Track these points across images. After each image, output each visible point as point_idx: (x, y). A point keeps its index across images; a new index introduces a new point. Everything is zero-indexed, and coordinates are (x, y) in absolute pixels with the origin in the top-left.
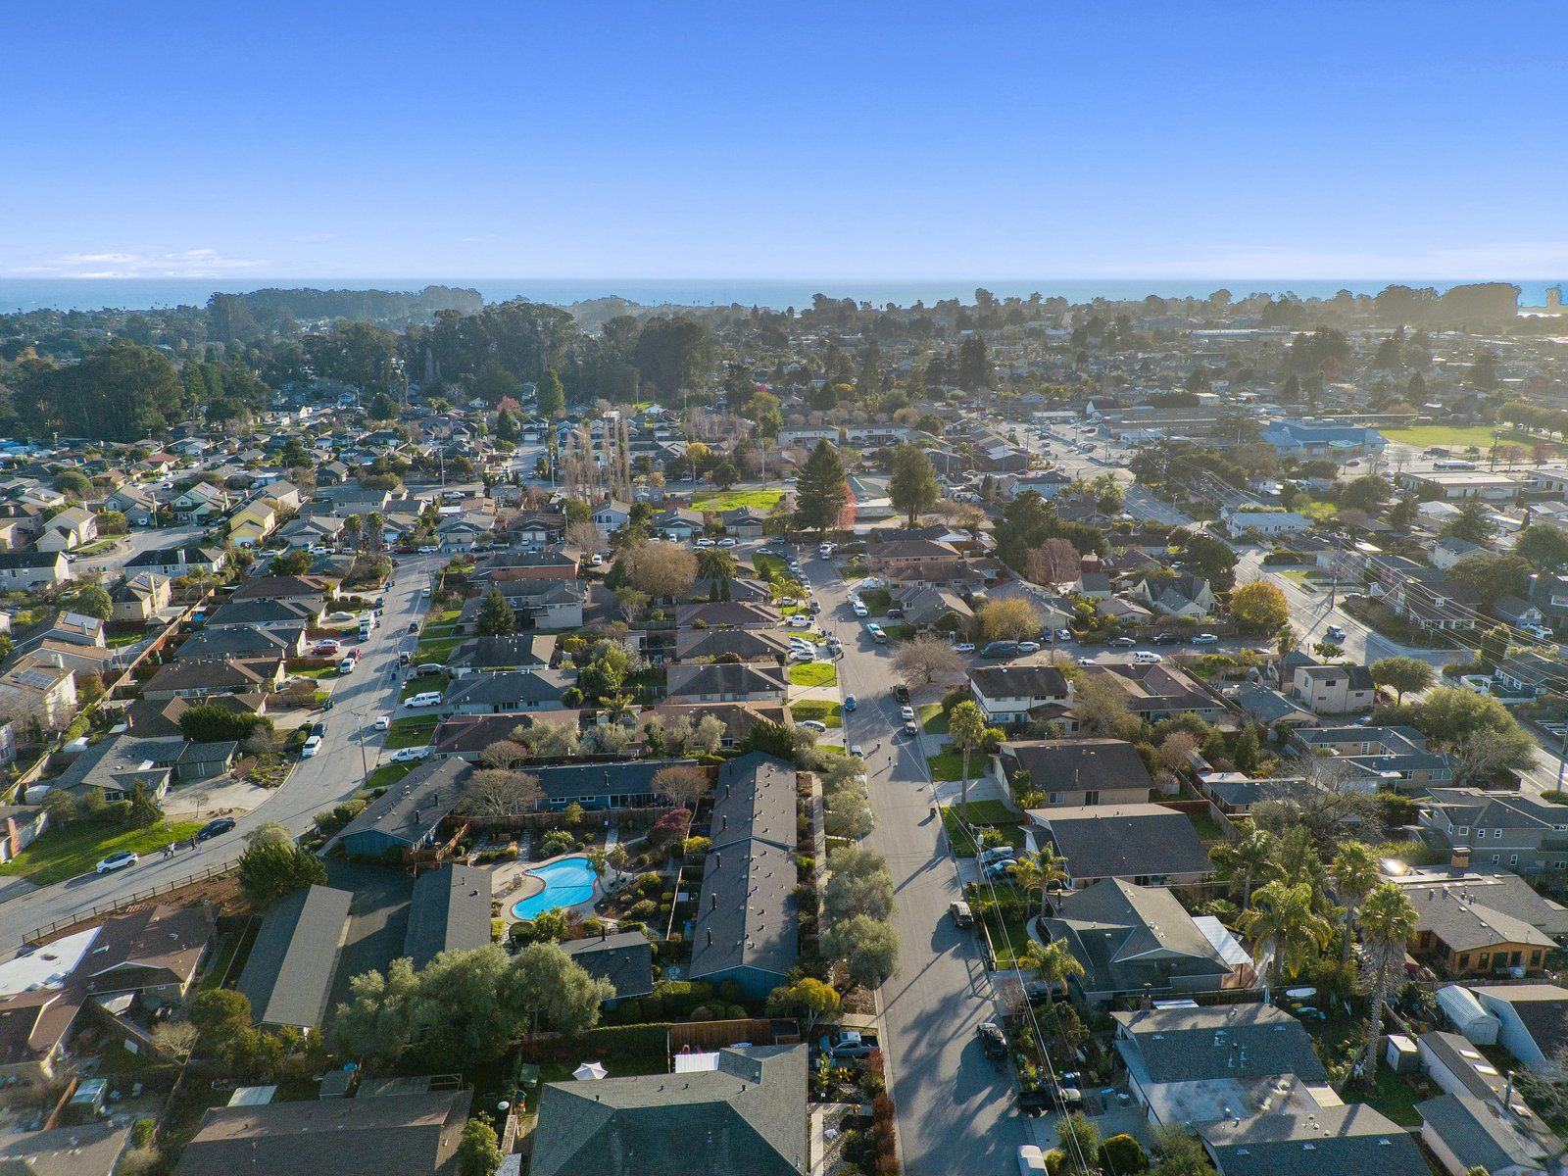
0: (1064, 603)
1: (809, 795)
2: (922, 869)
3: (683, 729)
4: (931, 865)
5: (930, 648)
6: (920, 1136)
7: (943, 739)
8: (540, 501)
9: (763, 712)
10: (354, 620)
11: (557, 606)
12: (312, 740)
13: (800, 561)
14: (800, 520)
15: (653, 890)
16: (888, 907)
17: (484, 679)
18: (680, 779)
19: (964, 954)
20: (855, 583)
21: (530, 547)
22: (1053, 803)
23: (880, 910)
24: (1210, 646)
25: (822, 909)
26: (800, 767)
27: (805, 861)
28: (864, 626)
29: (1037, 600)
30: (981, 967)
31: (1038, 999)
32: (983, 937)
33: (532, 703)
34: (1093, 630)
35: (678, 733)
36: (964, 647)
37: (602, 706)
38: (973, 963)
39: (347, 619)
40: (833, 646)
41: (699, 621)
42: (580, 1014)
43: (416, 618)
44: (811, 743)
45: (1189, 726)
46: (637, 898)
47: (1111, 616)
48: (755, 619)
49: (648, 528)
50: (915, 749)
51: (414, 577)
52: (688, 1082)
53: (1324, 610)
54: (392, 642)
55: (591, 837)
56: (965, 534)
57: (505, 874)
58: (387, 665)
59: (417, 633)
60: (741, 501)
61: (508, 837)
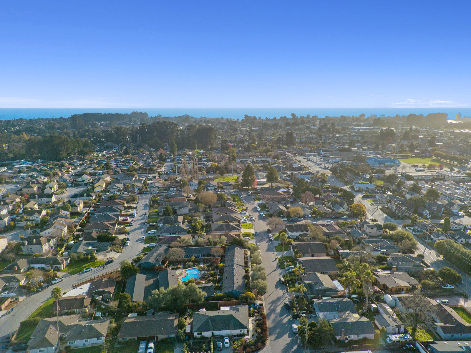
0: (310, 208)
1: (247, 255)
2: (273, 271)
3: (217, 239)
4: (275, 270)
5: (275, 219)
6: (272, 323)
7: (279, 242)
8: (174, 179)
9: (236, 235)
10: (131, 212)
11: (182, 208)
13: (243, 196)
14: (243, 185)
15: (212, 275)
16: (265, 278)
17: (167, 227)
18: (217, 251)
19: (282, 289)
20: (257, 202)
21: (173, 192)
22: (304, 256)
23: (264, 279)
24: (345, 219)
25: (251, 279)
26: (245, 248)
27: (247, 269)
28: (259, 213)
29: (303, 207)
30: (286, 291)
31: (297, 297)
32: (286, 285)
33: (179, 233)
34: (317, 215)
35: (215, 240)
36: (285, 219)
37: (197, 233)
38: (284, 291)
39: (129, 212)
40: (252, 219)
41: (218, 212)
42: (200, 299)
43: (147, 211)
44: (247, 242)
45: (337, 239)
46: (209, 277)
47: (321, 211)
48: (233, 212)
49: (203, 187)
50: (272, 244)
51: (144, 200)
52: (224, 311)
53: (376, 210)
54: (141, 218)
55: (196, 263)
56: (286, 189)
57: (178, 272)
58: (141, 224)
59: (147, 215)
60: (227, 179)
61: (178, 264)
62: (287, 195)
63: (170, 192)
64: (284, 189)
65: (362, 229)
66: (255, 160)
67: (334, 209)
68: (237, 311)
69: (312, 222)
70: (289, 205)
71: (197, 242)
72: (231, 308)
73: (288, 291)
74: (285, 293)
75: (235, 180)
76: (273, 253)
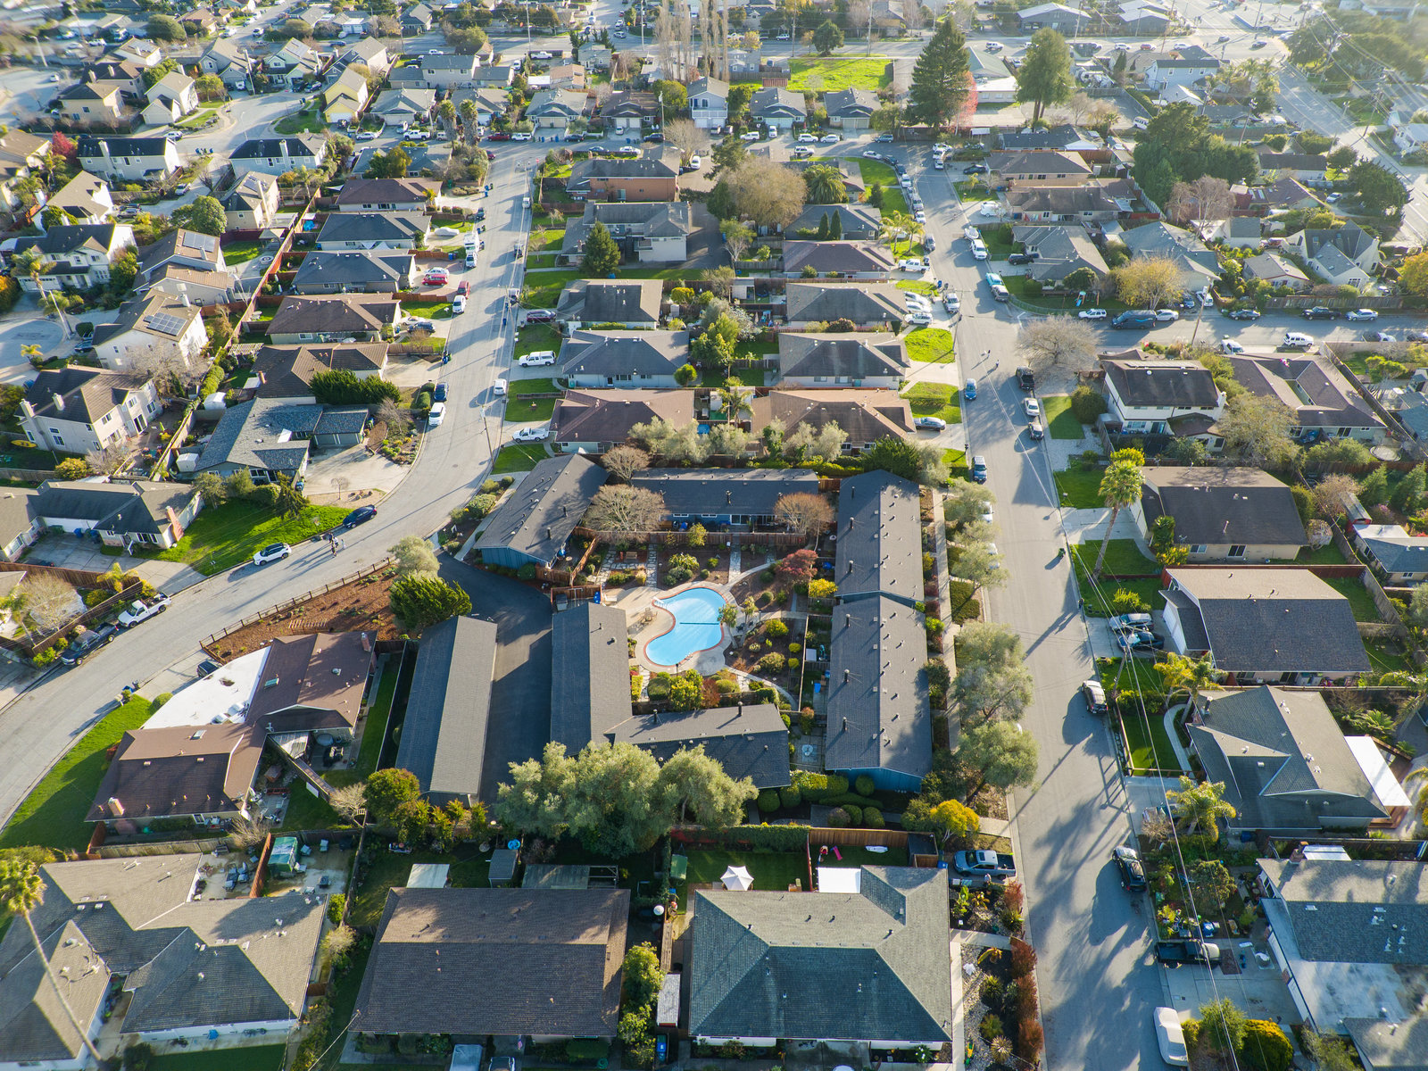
1: (931, 520)
2: (1051, 630)
4: (1060, 624)
7: (1071, 446)
8: (631, 69)
9: (883, 410)
11: (661, 239)
12: (437, 407)
13: (912, 171)
14: (911, 115)
15: (780, 640)
20: (972, 208)
21: (625, 140)
28: (983, 273)
33: (646, 378)
36: (1095, 313)
39: (451, 236)
40: (950, 306)
41: (809, 268)
43: (521, 238)
46: (765, 650)
48: (867, 265)
49: (748, 116)
50: (1039, 458)
51: (512, 177)
54: (499, 271)
55: (714, 561)
56: (1095, 139)
57: (636, 603)
59: (522, 261)
60: (844, 71)
61: (634, 555)
62: (1103, 174)
63: (613, 137)
64: (1089, 138)
68: (900, 917)
69: (1217, 335)
70: (1113, 237)
71: (716, 441)
72: (868, 885)
73: (1124, 771)
74: (1113, 780)
75: (876, 81)
76: (1044, 511)
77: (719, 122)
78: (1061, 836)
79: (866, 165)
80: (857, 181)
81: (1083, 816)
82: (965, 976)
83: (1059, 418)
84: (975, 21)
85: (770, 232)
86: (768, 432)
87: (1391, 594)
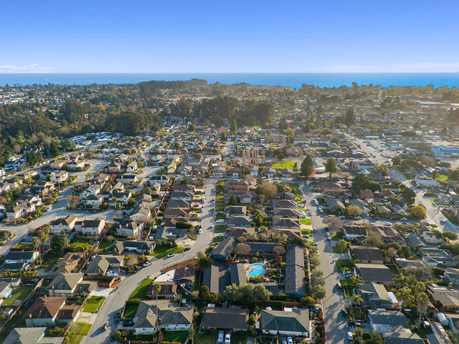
0: (369, 206)
1: (306, 254)
2: (331, 274)
3: (279, 236)
4: (333, 274)
7: (336, 242)
9: (295, 233)
10: (200, 197)
11: (245, 197)
12: (200, 230)
13: (302, 186)
14: (301, 174)
15: (275, 273)
17: (233, 218)
18: (279, 249)
20: (315, 194)
21: (235, 178)
22: (361, 262)
23: (322, 283)
24: (404, 222)
27: (306, 270)
28: (317, 208)
29: (361, 205)
33: (244, 225)
34: (375, 214)
35: (277, 237)
36: (342, 217)
38: (341, 296)
39: (199, 197)
40: (310, 214)
41: (278, 204)
42: (266, 298)
43: (214, 198)
44: (306, 241)
46: (272, 275)
47: (380, 211)
48: (292, 205)
49: (263, 174)
50: (330, 244)
51: (210, 185)
52: (287, 313)
53: (436, 212)
54: (210, 204)
55: (261, 259)
56: (344, 181)
57: (245, 266)
58: (210, 210)
59: (215, 202)
60: (285, 164)
61: (244, 257)
62: (346, 188)
63: (232, 177)
64: (342, 181)
65: (421, 235)
66: (313, 142)
67: (394, 208)
68: (299, 314)
69: (370, 222)
70: (347, 201)
71: (260, 237)
72: (293, 310)
73: (344, 298)
74: (342, 299)
75: (293, 167)
76: (330, 254)
77: (256, 174)
78: (331, 307)
79: (290, 185)
80: (289, 188)
81: (336, 305)
82: (312, 326)
83: (334, 237)
84: (316, 154)
85: (269, 197)
86: (271, 235)
87: (401, 270)
